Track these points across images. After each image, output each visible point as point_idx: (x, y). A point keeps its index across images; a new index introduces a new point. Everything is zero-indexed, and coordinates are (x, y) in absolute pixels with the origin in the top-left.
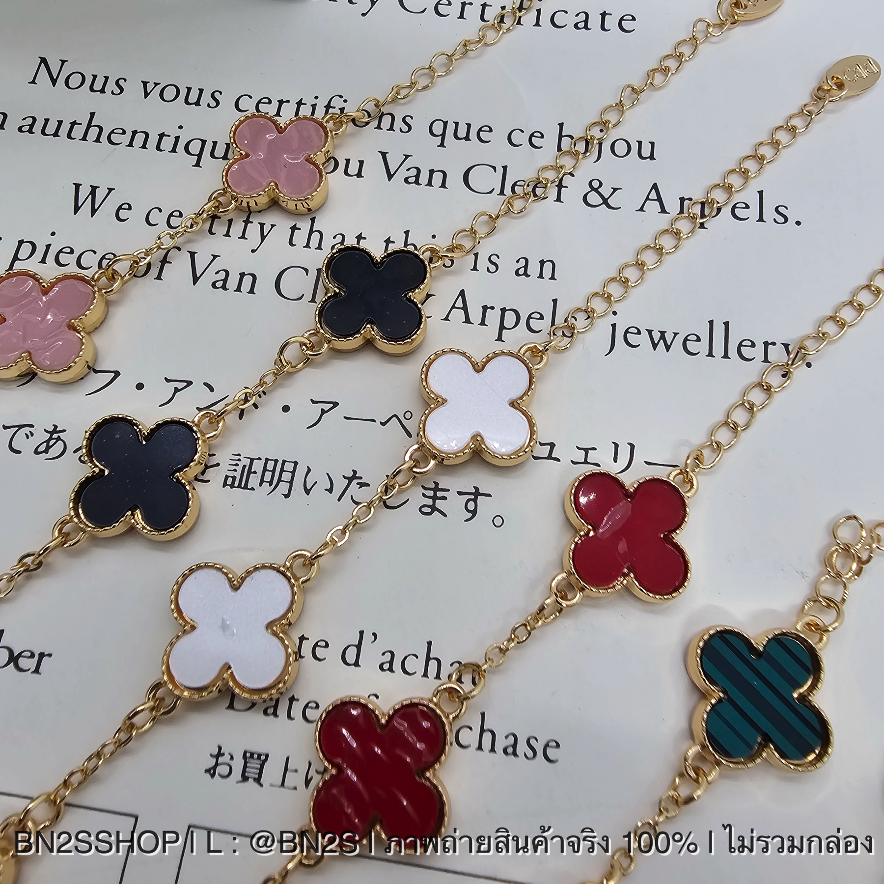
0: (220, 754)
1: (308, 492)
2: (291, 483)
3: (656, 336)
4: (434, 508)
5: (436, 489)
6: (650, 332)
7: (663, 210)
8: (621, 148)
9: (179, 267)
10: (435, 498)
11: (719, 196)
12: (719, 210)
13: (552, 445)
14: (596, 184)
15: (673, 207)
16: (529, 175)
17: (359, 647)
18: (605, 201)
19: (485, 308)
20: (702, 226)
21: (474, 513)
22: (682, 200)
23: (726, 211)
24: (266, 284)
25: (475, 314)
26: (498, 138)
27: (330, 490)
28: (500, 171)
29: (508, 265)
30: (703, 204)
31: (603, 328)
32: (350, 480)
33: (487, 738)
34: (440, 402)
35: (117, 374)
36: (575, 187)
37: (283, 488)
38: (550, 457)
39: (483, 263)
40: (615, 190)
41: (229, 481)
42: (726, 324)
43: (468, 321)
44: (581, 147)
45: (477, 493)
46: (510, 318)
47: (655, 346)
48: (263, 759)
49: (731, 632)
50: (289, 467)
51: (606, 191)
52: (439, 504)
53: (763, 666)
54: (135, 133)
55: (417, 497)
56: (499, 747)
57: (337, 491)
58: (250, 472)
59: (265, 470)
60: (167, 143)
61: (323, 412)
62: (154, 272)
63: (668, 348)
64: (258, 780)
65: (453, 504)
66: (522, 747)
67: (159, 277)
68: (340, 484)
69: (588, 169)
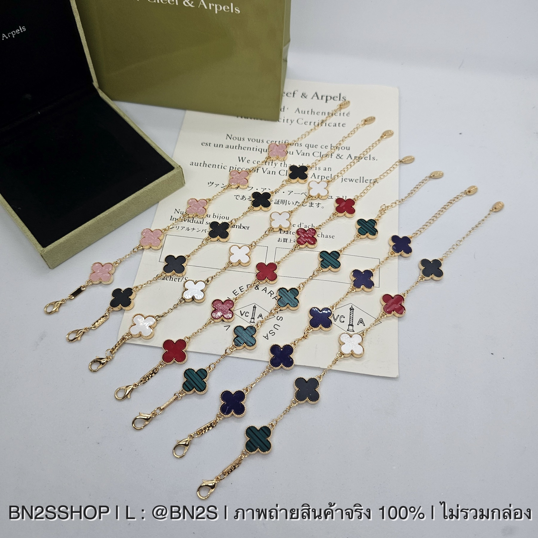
0: (280, 239)
1: (289, 204)
2: (286, 203)
3: (350, 180)
4: (311, 206)
5: (312, 203)
6: (349, 179)
7: (351, 159)
8: (343, 148)
9: (260, 170)
10: (311, 204)
11: (362, 156)
12: (362, 158)
13: (332, 196)
14: (338, 155)
15: (353, 158)
16: (326, 153)
17: (300, 225)
18: (340, 158)
19: (318, 176)
20: (359, 161)
21: (318, 206)
22: (355, 157)
23: (363, 158)
24: (277, 173)
25: (317, 177)
26: (319, 147)
27: (293, 204)
28: (320, 153)
29: (322, 169)
30: (359, 157)
31: (340, 179)
32: (296, 202)
33: (323, 236)
34: (312, 188)
35: (253, 188)
36: (334, 155)
37: (285, 204)
38: (331, 198)
39: (317, 169)
40: (342, 156)
41: (275, 203)
42: (363, 177)
43: (315, 178)
44: (335, 148)
45: (319, 204)
46: (323, 177)
47: (350, 181)
48: (287, 239)
49: (362, 219)
50: (285, 201)
51: (340, 156)
52: (312, 205)
53: (367, 223)
54: (248, 148)
55: (308, 204)
56: (325, 237)
57: (294, 204)
58: (279, 202)
59: (281, 201)
60: (255, 149)
61: (290, 193)
62: (256, 171)
63: (352, 181)
64: (286, 242)
65: (315, 205)
66: (328, 237)
67: (257, 172)
68: (295, 203)
69: (337, 152)
